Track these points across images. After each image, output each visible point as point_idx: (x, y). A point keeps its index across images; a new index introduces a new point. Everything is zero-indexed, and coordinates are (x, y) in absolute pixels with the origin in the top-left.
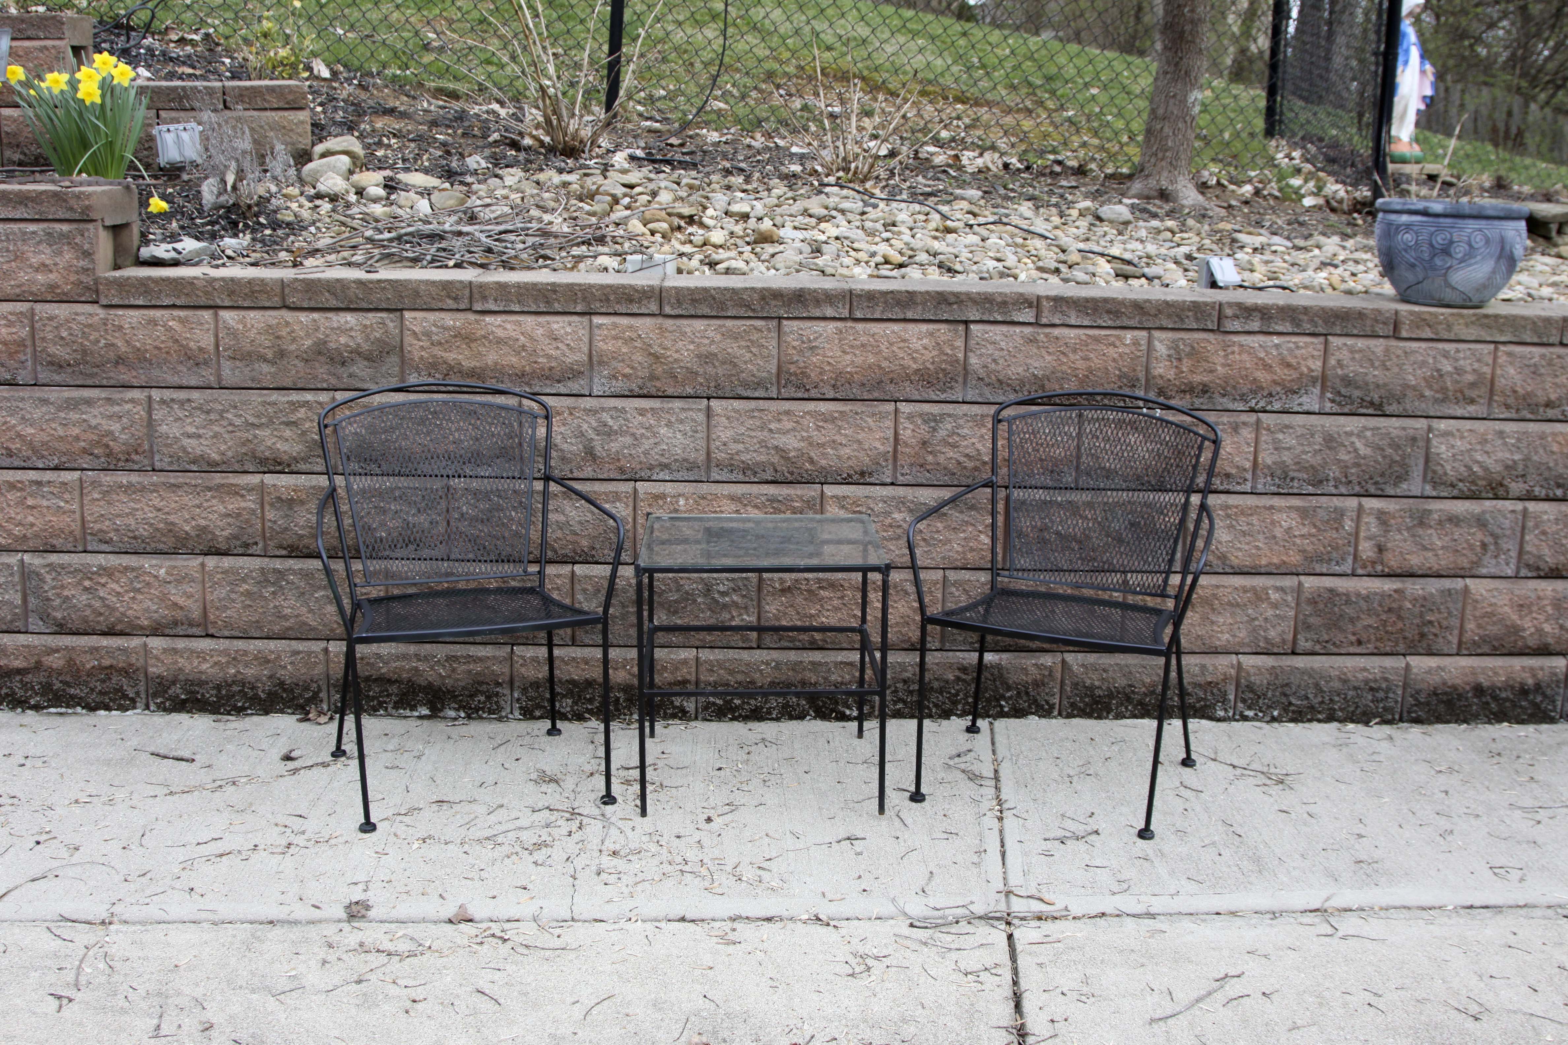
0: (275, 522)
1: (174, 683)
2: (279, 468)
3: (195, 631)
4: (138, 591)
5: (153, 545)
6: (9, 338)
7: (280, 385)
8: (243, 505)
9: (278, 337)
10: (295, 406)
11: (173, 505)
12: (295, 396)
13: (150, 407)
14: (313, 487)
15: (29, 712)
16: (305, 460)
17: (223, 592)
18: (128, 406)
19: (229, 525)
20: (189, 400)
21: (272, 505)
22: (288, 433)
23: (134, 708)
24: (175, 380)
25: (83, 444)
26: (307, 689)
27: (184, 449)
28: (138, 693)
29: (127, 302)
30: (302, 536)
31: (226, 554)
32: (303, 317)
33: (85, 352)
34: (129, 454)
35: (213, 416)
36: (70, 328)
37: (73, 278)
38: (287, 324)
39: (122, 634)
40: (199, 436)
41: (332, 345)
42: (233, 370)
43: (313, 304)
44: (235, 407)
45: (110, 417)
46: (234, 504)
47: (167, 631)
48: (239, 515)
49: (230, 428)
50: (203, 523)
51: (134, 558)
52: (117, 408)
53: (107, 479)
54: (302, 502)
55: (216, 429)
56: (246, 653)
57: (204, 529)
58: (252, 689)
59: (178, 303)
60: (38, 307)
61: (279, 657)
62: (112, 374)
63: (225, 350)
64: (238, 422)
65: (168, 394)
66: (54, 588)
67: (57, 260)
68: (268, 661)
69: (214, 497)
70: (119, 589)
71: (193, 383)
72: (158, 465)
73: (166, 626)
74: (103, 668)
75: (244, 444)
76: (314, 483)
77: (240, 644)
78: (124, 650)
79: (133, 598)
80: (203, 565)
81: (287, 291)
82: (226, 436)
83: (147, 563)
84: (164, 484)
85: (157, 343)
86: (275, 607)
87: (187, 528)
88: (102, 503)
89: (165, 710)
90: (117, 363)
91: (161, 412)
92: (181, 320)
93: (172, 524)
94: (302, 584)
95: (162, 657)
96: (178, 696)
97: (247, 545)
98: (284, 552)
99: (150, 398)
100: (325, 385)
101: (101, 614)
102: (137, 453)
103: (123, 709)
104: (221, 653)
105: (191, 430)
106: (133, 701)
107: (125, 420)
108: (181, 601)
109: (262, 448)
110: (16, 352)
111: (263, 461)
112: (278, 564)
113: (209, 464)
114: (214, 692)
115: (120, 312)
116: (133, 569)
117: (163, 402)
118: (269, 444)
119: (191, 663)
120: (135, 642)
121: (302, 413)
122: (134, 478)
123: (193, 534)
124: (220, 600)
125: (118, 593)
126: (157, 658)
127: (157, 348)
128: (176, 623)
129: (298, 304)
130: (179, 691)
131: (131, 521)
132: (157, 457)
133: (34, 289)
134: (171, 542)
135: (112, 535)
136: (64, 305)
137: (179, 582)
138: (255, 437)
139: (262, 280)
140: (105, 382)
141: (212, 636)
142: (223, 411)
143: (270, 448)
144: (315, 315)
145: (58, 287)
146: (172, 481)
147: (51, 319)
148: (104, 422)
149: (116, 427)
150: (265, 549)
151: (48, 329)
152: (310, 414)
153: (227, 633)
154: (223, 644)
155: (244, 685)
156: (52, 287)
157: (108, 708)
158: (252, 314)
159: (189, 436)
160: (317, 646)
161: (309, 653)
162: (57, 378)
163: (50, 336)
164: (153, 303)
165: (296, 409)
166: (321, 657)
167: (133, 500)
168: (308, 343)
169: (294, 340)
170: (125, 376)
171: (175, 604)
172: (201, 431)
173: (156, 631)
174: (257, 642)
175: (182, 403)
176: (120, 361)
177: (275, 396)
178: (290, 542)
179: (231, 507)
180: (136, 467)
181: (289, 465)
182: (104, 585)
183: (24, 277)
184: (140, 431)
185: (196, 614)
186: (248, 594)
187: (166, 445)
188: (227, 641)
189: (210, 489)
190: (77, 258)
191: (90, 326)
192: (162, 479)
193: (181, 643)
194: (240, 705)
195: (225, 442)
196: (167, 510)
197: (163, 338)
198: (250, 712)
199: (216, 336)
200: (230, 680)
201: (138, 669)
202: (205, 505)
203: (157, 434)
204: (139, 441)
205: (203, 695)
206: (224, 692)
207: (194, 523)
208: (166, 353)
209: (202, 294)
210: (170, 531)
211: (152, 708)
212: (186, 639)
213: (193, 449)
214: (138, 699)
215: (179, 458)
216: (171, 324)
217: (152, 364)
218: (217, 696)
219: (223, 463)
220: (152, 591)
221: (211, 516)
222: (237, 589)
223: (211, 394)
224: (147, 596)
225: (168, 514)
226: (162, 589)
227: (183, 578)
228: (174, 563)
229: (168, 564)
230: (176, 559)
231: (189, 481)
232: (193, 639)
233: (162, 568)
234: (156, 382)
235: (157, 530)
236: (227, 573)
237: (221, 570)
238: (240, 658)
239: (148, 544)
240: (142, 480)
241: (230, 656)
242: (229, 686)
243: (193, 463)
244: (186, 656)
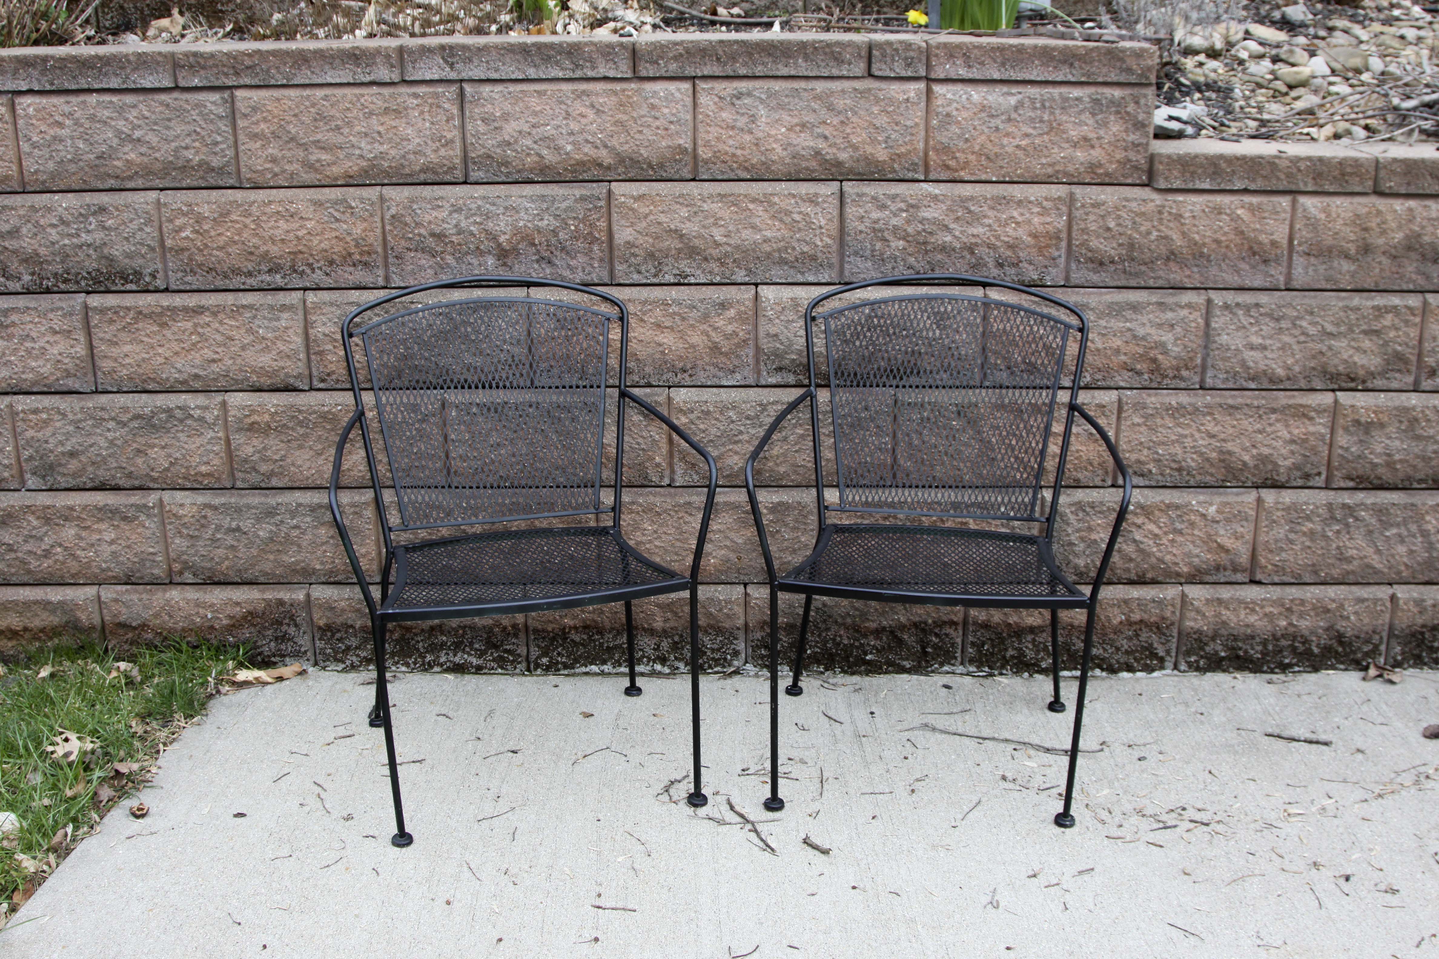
0: (1347, 449)
1: (1213, 639)
2: (1352, 385)
3: (1239, 577)
4: (1180, 532)
5: (1198, 478)
6: (1040, 229)
7: (1359, 287)
8: (1312, 429)
9: (1366, 230)
10: (1380, 311)
11: (1231, 431)
12: (1380, 300)
13: (1208, 313)
14: (1396, 408)
15: (1036, 675)
16: (1383, 373)
17: (1281, 532)
18: (1184, 312)
19: (1293, 453)
20: (1257, 305)
21: (1346, 429)
22: (1367, 344)
23: (1162, 668)
24: (1235, 280)
25: (1123, 358)
26: (1368, 641)
27: (1243, 363)
28: (1168, 652)
29: (1190, 186)
30: (1376, 465)
31: (1282, 487)
32: (1399, 205)
33: (1131, 246)
34: (1178, 369)
35: (1284, 324)
36: (1119, 217)
37: (1120, 155)
38: (1379, 213)
39: (1154, 582)
40: (1265, 348)
41: (1427, 239)
42: (1306, 268)
43: (1413, 190)
44: (1312, 313)
45: (1160, 326)
46: (1299, 429)
47: (1208, 578)
48: (1305, 441)
49: (1302, 338)
50: (1266, 451)
51: (1176, 493)
52: (1170, 315)
53: (1153, 399)
54: (1382, 425)
55: (1287, 339)
56: (1302, 602)
57: (1264, 459)
58: (1303, 643)
59: (1253, 187)
60: (1078, 190)
61: (1342, 606)
62: (1161, 273)
64: (1312, 330)
65: (1231, 297)
66: (1078, 531)
67: (1102, 132)
68: (1328, 611)
69: (1277, 420)
70: (1157, 531)
71: (1256, 284)
72: (1209, 382)
73: (1207, 572)
74: (1130, 623)
75: (1314, 357)
76: (1397, 403)
77: (1294, 592)
78: (1160, 603)
79: (1173, 541)
80: (1259, 501)
81: (1382, 173)
82: (1295, 347)
83: (1194, 499)
84: (1221, 405)
85: (1218, 236)
86: (1338, 548)
87: (1246, 458)
88: (1143, 429)
89: (1198, 669)
90: (1168, 259)
91: (1222, 319)
92: (1252, 209)
93: (1230, 453)
94: (1373, 521)
95: (1204, 609)
96: (1216, 653)
97: (1307, 476)
98: (1351, 484)
99: (1209, 301)
100: (1411, 287)
101: (1131, 560)
102: (1187, 369)
103: (1149, 669)
104: (1274, 603)
105: (1256, 340)
106: (1162, 660)
107: (1178, 329)
108: (1228, 542)
109: (1336, 361)
110: (1048, 246)
111: (1334, 377)
112: (1347, 498)
113: (1271, 381)
114: (1259, 648)
115: (1180, 198)
116: (1177, 507)
117: (1226, 307)
118: (1345, 356)
119: (1238, 616)
120: (1171, 592)
121: (1388, 320)
122: (1184, 398)
123: (1251, 463)
124: (1276, 541)
125: (1156, 535)
126: (1198, 611)
127: (1217, 242)
128: (1218, 568)
129: (1395, 190)
130: (1219, 648)
131: (1178, 450)
132: (1210, 373)
133: (1070, 168)
134: (1220, 474)
135: (1151, 466)
136: (1109, 189)
137: (1228, 520)
138: (1330, 348)
139: (1356, 160)
140: (1151, 283)
141: (1259, 583)
142: (1298, 318)
143: (1346, 361)
144: (1412, 203)
145: (1100, 165)
146: (1230, 401)
147: (1096, 205)
148: (1153, 331)
149: (1167, 337)
150: (1328, 480)
151: (1092, 217)
152: (1396, 321)
153: (1276, 579)
154: (1274, 593)
155: (1295, 638)
156: (1092, 167)
157: (1130, 669)
158: (1338, 201)
159: (1252, 347)
160: (1383, 592)
161: (1376, 601)
162: (1095, 278)
163: (1093, 227)
164: (1223, 186)
165: (1381, 316)
166: (1388, 604)
167: (1179, 425)
168: (1399, 236)
169: (1383, 232)
170: (1177, 276)
171: (1221, 547)
172: (1268, 342)
173: (1196, 578)
174: (1312, 588)
175: (1247, 308)
176: (1172, 256)
177: (1356, 300)
178: (1360, 472)
179: (1296, 432)
180: (1183, 385)
181: (1364, 382)
182: (1139, 527)
183: (1058, 154)
184: (1195, 342)
185: (1244, 559)
186: (1311, 534)
187: (1224, 359)
188: (1278, 589)
189: (1274, 411)
190: (1126, 131)
191: (1143, 214)
192: (1218, 400)
193: (1226, 593)
194: (1287, 661)
195: (1293, 355)
196: (1222, 436)
197: (1226, 229)
198: (1296, 669)
199: (1292, 227)
200: (1279, 634)
201: (1172, 624)
202: (1269, 429)
203: (1214, 346)
204: (1191, 354)
205: (1246, 652)
206: (1270, 647)
207: (1254, 452)
208: (1227, 247)
209: (1283, 177)
210: (1223, 461)
211: (1182, 668)
212: (1228, 587)
213: (1256, 363)
214: (1168, 658)
215: (1236, 373)
216: (1239, 212)
217: (1209, 261)
218: (1262, 653)
219: (1289, 379)
220: (1196, 532)
221: (1274, 443)
222: (1298, 528)
223: (1282, 297)
224: (1189, 538)
225: (1224, 440)
226: (1209, 529)
227: (1235, 516)
228: (1225, 499)
229: (1218, 499)
230: (1226, 494)
231: (1249, 401)
232: (1237, 587)
233: (1211, 504)
234: (1215, 282)
235: (1208, 460)
236: (1287, 509)
237: (1280, 506)
238: (1295, 608)
239: (1194, 476)
240: (1193, 400)
241: (1283, 605)
242: (1277, 640)
243: (1253, 380)
244: (1231, 607)
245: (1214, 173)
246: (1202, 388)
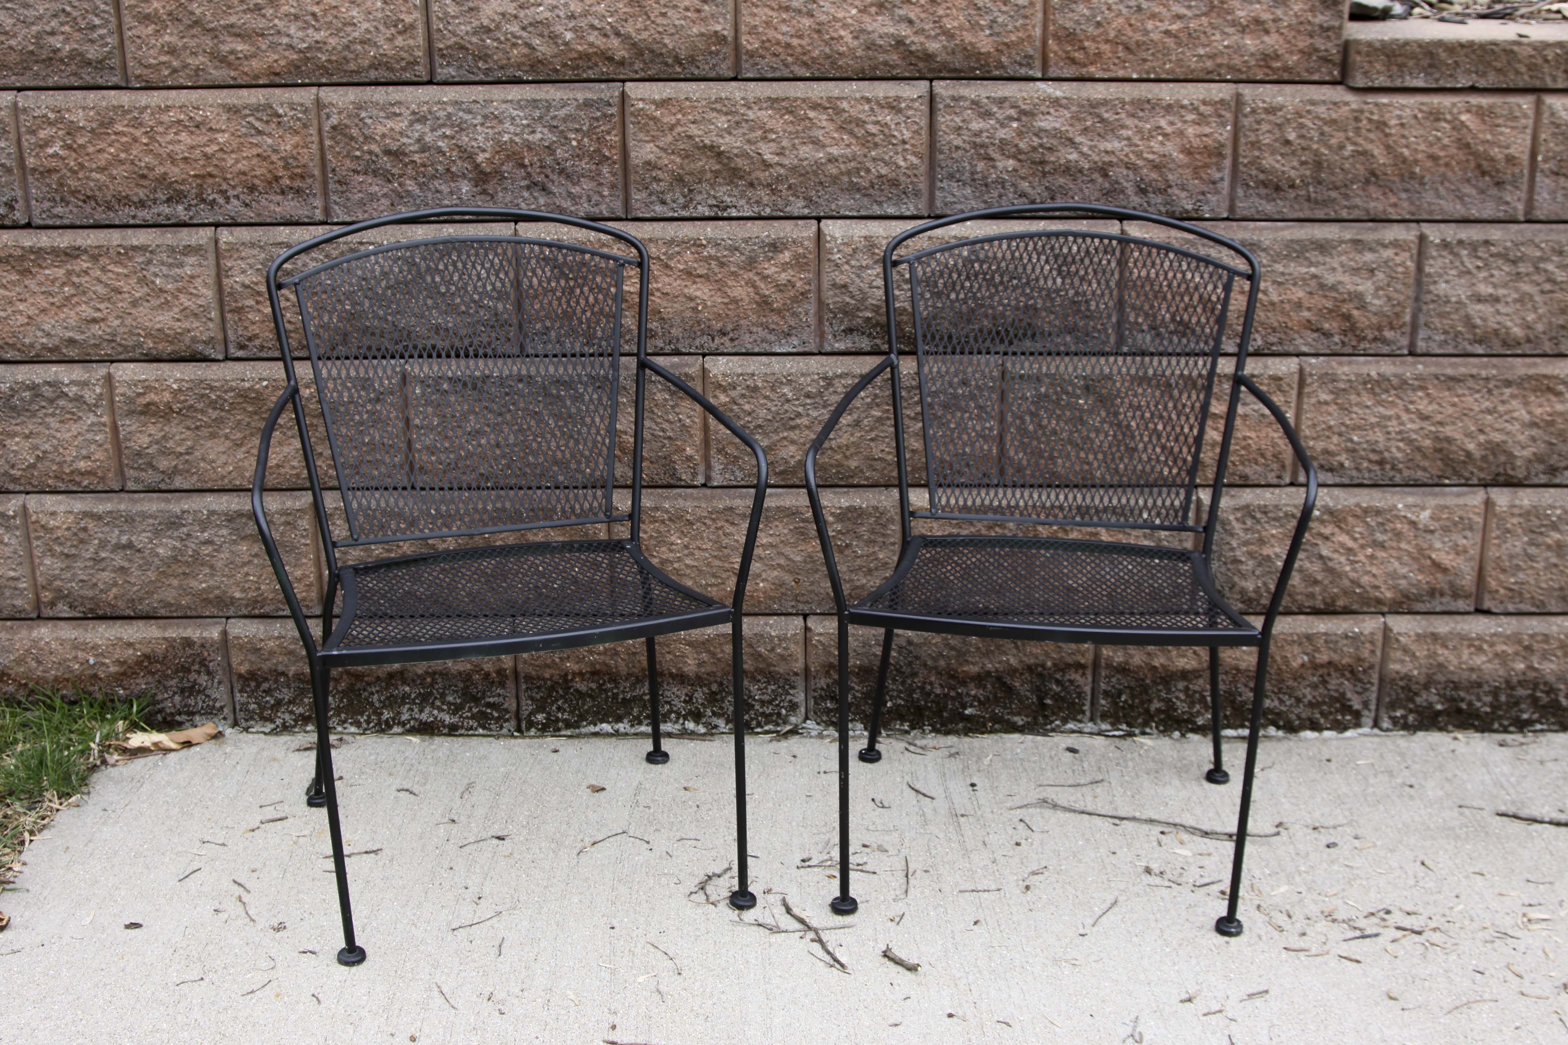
1: (1426, 687)
3: (1461, 605)
4: (1382, 546)
5: (1406, 473)
6: (1196, 142)
8: (1559, 407)
11: (1450, 410)
13: (1420, 253)
15: (1190, 735)
17: (1517, 545)
18: (1388, 253)
19: (1533, 439)
20: (1487, 243)
23: (1358, 725)
24: (1459, 210)
25: (1306, 314)
27: (1468, 320)
28: (1366, 704)
29: (1398, 83)
31: (1520, 484)
33: (1318, 165)
34: (1380, 329)
35: (1522, 268)
36: (1302, 126)
37: (1303, 43)
39: (1347, 611)
40: (1497, 300)
42: (1553, 193)
44: (1561, 253)
45: (1355, 271)
46: (1541, 408)
47: (1420, 607)
48: (1551, 423)
49: (1547, 287)
50: (1497, 437)
51: (1376, 493)
52: (1368, 257)
53: (1345, 369)
55: (1526, 288)
56: (1546, 638)
57: (1495, 448)
58: (1547, 693)
59: (1482, 83)
60: (1247, 91)
62: (1358, 201)
63: (1545, 161)
64: (1561, 276)
65: (1451, 232)
66: (1246, 543)
67: (1279, 12)
69: (1513, 396)
70: (1350, 544)
71: (1486, 214)
72: (1421, 346)
73: (1418, 599)
74: (1315, 666)
77: (1534, 625)
78: (1355, 639)
79: (1372, 557)
80: (1488, 504)
82: (1537, 298)
83: (1401, 501)
84: (1437, 377)
85: (1436, 150)
87: (1471, 446)
88: (1332, 408)
89: (1406, 727)
90: (1367, 182)
91: (1440, 261)
92: (1480, 113)
93: (1449, 440)
95: (1413, 647)
96: (1430, 705)
97: (1553, 470)
99: (1422, 238)
101: (1316, 582)
102: (1392, 328)
103: (1341, 727)
104: (1508, 639)
105: (1485, 289)
106: (1357, 715)
107: (1380, 276)
108: (1446, 559)
110: (1206, 166)
113: (1505, 344)
114: (1488, 699)
115: (1384, 99)
116: (1378, 512)
117: (1445, 245)
119: (1459, 657)
120: (1369, 625)
122: (1387, 367)
123: (1477, 454)
124: (1511, 557)
125: (1350, 550)
126: (1405, 650)
127: (1434, 158)
128: (1433, 592)
130: (1434, 698)
131: (1378, 436)
132: (1422, 334)
133: (1237, 61)
134: (1435, 467)
135: (1343, 458)
136: (1288, 89)
137: (1446, 530)
140: (1344, 214)
141: (1488, 612)
142: (1542, 259)
145: (1277, 57)
146: (1449, 371)
147: (1272, 110)
148: (1346, 278)
149: (1366, 287)
151: (1265, 127)
153: (1511, 608)
154: (1508, 625)
155: (1536, 686)
156: (1266, 58)
157: (1315, 727)
159: (1479, 299)
162: (1269, 208)
163: (1266, 139)
164: (1442, 83)
167: (1380, 403)
170: (1378, 205)
171: (1437, 566)
172: (1501, 292)
173: (1403, 605)
174: (1559, 620)
175: (1474, 247)
176: (1372, 178)
179: (1538, 411)
180: (1386, 350)
182: (1327, 538)
183: (1221, 41)
184: (1403, 293)
185: (1468, 581)
186: (1558, 548)
187: (1441, 315)
188: (1513, 620)
189: (1508, 383)
190: (1312, 10)
191: (1333, 122)
192: (1433, 370)
193: (1443, 626)
194: (1525, 716)
195: (1535, 309)
196: (1439, 417)
197: (1446, 141)
198: (1538, 727)
199: (1535, 138)
200: (1515, 680)
201: (1372, 667)
202: (1501, 408)
203: (1429, 297)
204: (1398, 309)
205: (1470, 704)
206: (1503, 698)
207: (1482, 438)
208: (1447, 165)
209: (1523, 69)
210: (1440, 450)
211: (1386, 724)
212: (1446, 618)
213: (1484, 320)
214: (1366, 712)
215: (1458, 334)
216: (1463, 118)
217: (1422, 184)
218: (1491, 705)
219: (1529, 341)
220: (1403, 545)
221: (1509, 427)
222: (1540, 539)
223: (1520, 231)
224: (1394, 553)
225: (1441, 423)
226: (1420, 541)
227: (1455, 524)
228: (1441, 501)
229: (1432, 502)
230: (1444, 495)
231: (1474, 371)
232: (1458, 618)
233: (1423, 508)
234: (1431, 212)
235: (1419, 449)
236: (1526, 515)
237: (1516, 511)
238: (1536, 646)
239: (1400, 471)
240: (1399, 370)
241: (1520, 642)
242: (1513, 688)
243: (1480, 342)
244: (1450, 645)
245: (1431, 66)
246: (1411, 354)
